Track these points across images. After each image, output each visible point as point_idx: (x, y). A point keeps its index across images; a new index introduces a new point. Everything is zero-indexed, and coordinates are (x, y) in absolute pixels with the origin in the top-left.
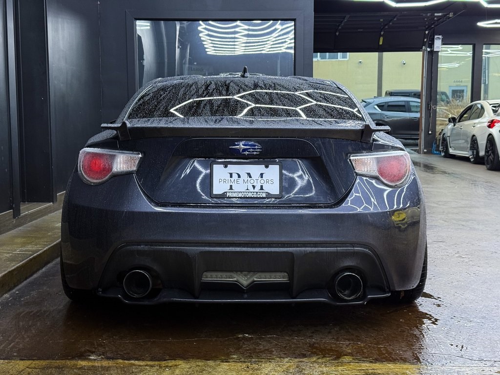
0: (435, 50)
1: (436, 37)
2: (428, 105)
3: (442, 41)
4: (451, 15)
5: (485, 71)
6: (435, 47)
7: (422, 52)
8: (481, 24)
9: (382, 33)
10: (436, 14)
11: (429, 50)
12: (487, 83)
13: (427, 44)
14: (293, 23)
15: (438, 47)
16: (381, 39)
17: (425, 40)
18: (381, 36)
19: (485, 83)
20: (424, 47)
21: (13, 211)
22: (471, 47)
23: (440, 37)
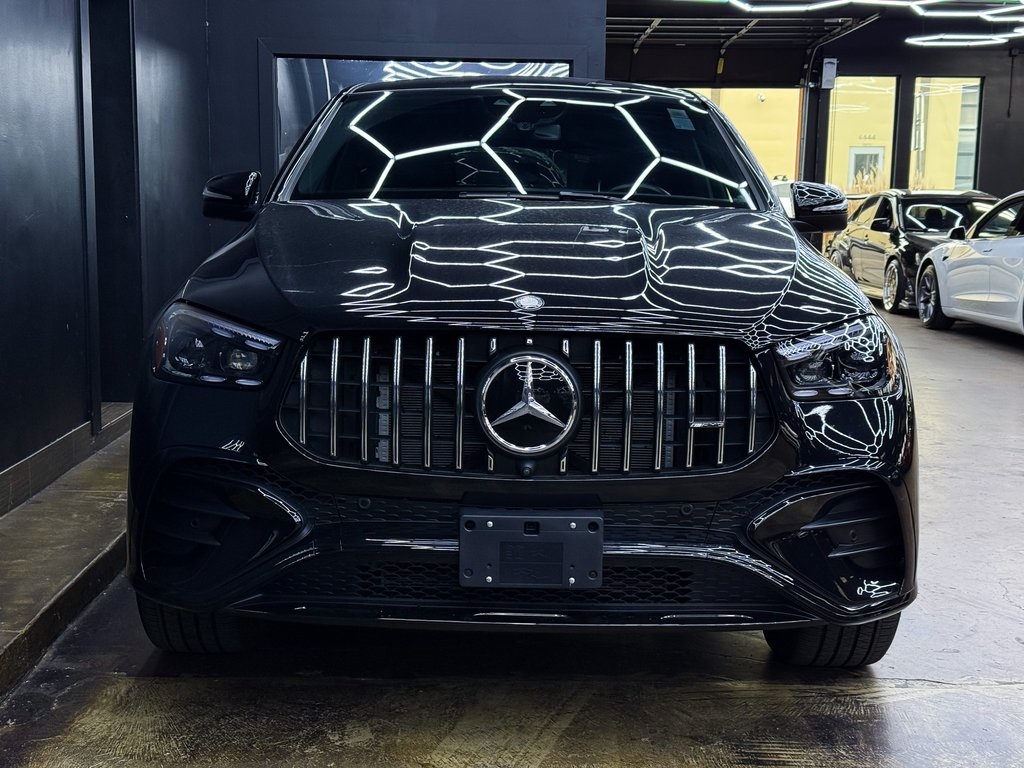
0: (823, 87)
1: (826, 60)
3: (837, 68)
5: (919, 125)
7: (799, 90)
8: (911, 41)
9: (723, 52)
11: (811, 85)
12: (922, 149)
13: (808, 75)
14: (567, 67)
15: (830, 81)
16: (721, 62)
17: (806, 66)
18: (720, 56)
19: (919, 148)
20: (802, 80)
21: (92, 424)
22: (893, 80)
23: (835, 61)
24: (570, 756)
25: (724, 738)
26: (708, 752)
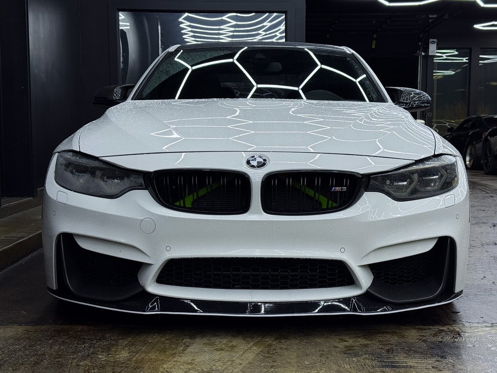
6: (430, 51)
20: (418, 51)
24: (263, 364)
25: (369, 354)
26: (358, 361)
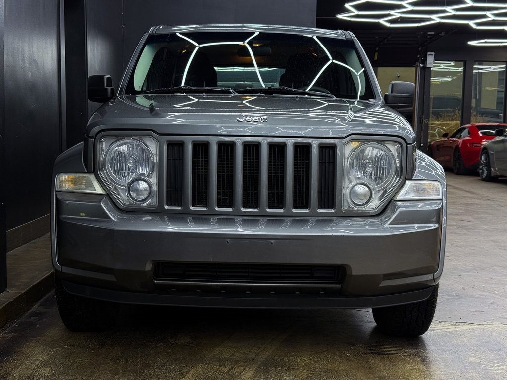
0: (427, 66)
1: (429, 53)
2: (420, 118)
3: (434, 57)
4: (443, 34)
5: (476, 86)
6: (428, 63)
7: (415, 68)
8: (471, 43)
9: (377, 49)
10: (429, 33)
11: (421, 66)
13: (420, 60)
15: (430, 63)
16: (376, 54)
17: (419, 56)
18: (376, 51)
19: (476, 98)
20: (417, 63)
22: (462, 63)
23: (433, 53)
25: (363, 344)
